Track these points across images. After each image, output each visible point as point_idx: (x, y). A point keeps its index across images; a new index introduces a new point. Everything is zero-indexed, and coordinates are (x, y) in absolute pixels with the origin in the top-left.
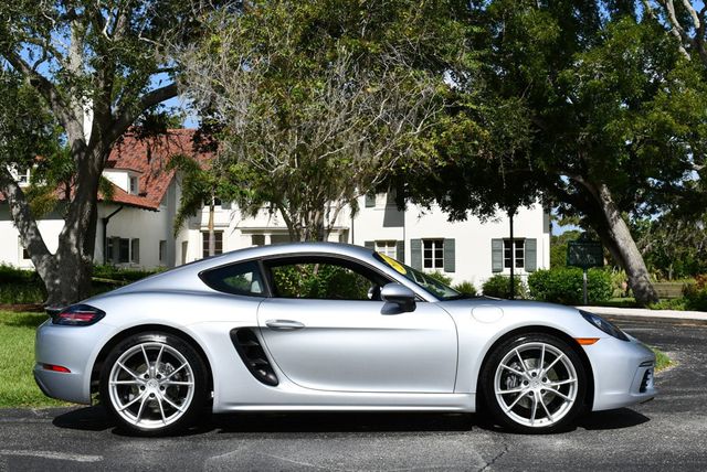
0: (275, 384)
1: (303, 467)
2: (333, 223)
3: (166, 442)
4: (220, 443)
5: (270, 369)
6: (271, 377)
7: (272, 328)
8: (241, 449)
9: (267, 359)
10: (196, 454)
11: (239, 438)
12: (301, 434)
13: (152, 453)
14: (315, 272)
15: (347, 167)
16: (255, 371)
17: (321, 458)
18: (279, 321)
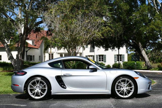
0: (65, 88)
1: (72, 107)
2: (78, 51)
3: (41, 102)
4: (53, 102)
5: (64, 85)
6: (65, 87)
7: (65, 76)
8: (58, 103)
9: (63, 83)
10: (48, 104)
11: (57, 101)
12: (71, 100)
13: (38, 104)
14: (74, 63)
15: (81, 39)
16: (61, 85)
17: (76, 105)
18: (66, 74)
